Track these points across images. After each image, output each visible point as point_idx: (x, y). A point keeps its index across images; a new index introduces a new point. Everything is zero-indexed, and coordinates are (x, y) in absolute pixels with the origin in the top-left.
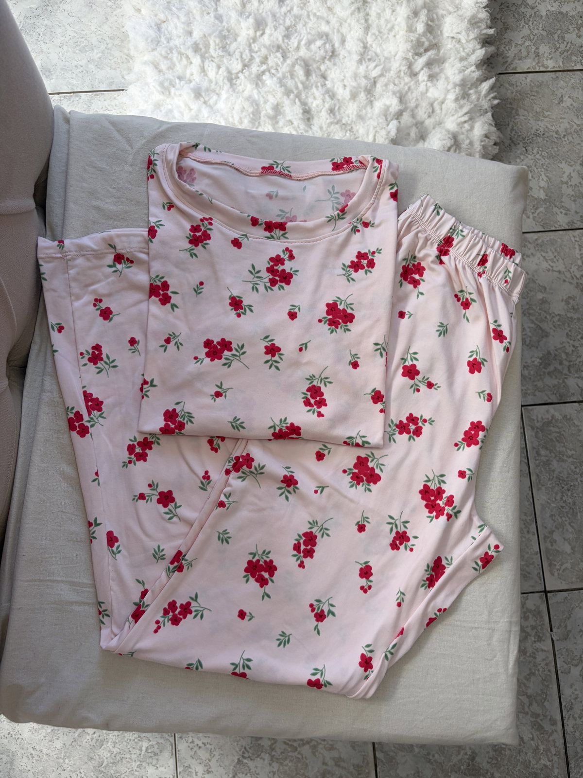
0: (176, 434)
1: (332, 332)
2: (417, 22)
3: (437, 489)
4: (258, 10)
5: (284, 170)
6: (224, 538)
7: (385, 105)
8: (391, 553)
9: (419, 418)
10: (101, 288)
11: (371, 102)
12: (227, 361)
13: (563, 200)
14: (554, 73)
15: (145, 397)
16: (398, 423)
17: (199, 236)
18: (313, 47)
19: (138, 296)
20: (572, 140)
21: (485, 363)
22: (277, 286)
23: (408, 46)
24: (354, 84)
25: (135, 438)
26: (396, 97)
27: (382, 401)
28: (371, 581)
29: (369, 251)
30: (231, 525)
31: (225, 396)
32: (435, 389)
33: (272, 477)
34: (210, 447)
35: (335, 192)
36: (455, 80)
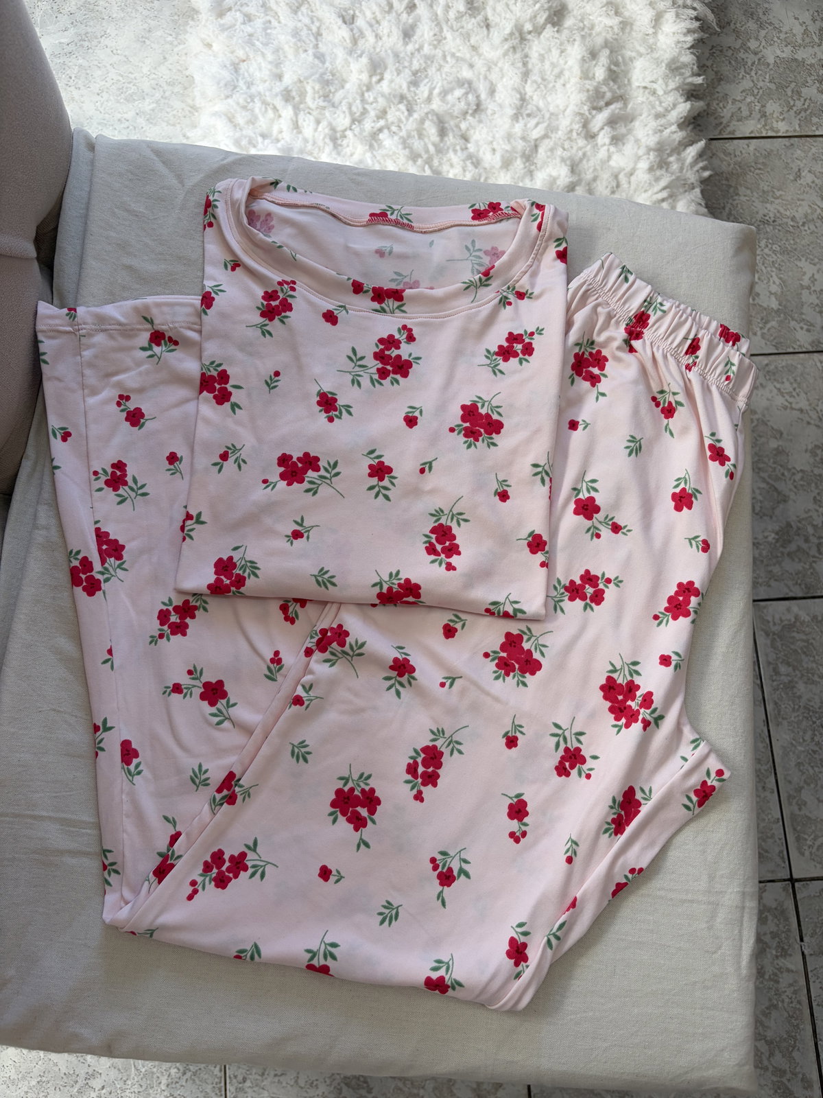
0: (231, 594)
1: (469, 447)
2: (595, 66)
3: (627, 684)
4: (374, 48)
5: (402, 218)
6: (301, 754)
7: (551, 176)
8: (558, 780)
9: (600, 576)
10: (130, 379)
11: (531, 173)
12: (312, 486)
13: (804, 311)
14: (787, 139)
15: (187, 538)
16: (568, 585)
17: (276, 306)
18: (449, 97)
19: (183, 392)
20: (816, 230)
21: (698, 495)
22: (389, 379)
23: (583, 96)
24: (508, 147)
25: (170, 600)
26: (566, 165)
27: (543, 550)
28: (526, 825)
30: (311, 733)
31: (308, 538)
32: (624, 533)
33: (376, 660)
34: (283, 616)
35: (476, 248)
36: (648, 143)
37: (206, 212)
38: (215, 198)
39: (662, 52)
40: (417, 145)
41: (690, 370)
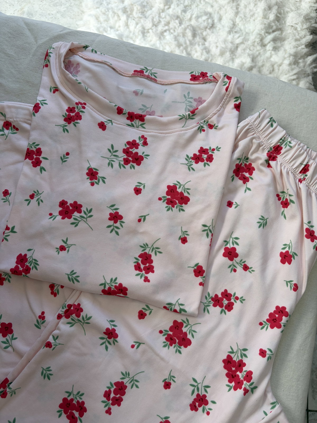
0: (22, 276)
1: (168, 210)
2: (270, 13)
3: (239, 361)
5: (151, 74)
6: (47, 374)
7: (242, 62)
8: (190, 412)
9: (233, 295)
11: (233, 60)
12: (75, 221)
15: (5, 240)
16: (213, 297)
17: (73, 116)
18: (200, 20)
19: (17, 157)
21: (295, 256)
22: (129, 165)
23: (263, 26)
24: (224, 46)
26: (250, 57)
27: (202, 275)
29: (210, 148)
30: (54, 363)
31: (68, 251)
32: (250, 271)
33: (96, 328)
34: (51, 291)
35: (189, 97)
36: (290, 52)
37: (45, 58)
38: (51, 51)
39: (302, 11)
40: (181, 40)
41: (301, 183)
